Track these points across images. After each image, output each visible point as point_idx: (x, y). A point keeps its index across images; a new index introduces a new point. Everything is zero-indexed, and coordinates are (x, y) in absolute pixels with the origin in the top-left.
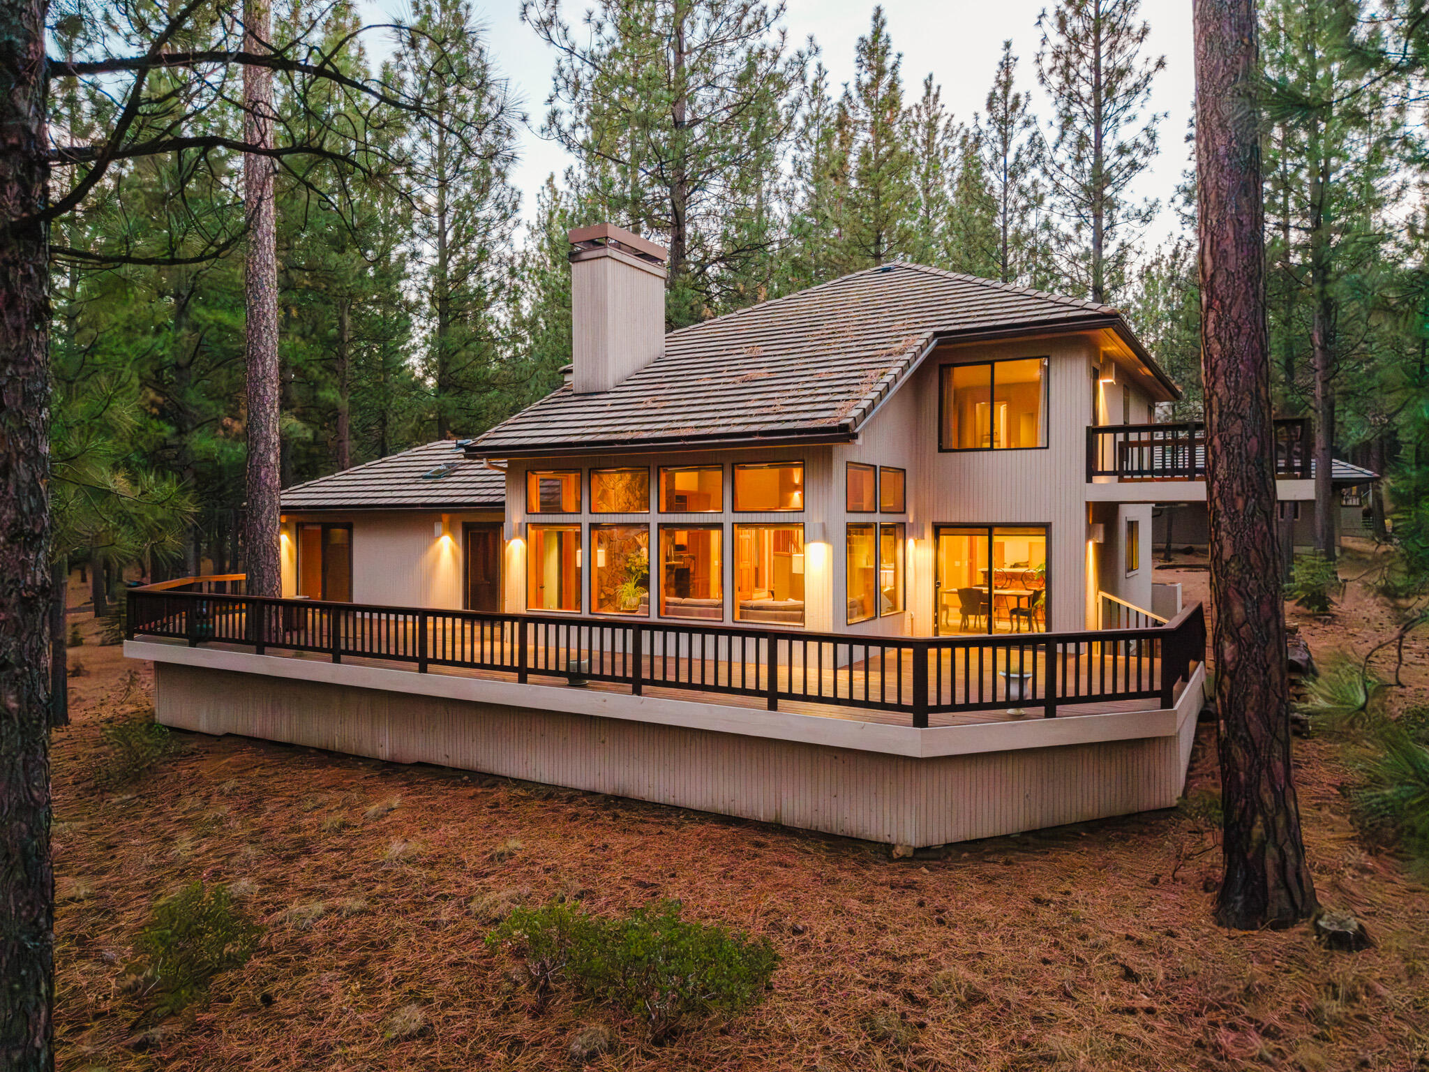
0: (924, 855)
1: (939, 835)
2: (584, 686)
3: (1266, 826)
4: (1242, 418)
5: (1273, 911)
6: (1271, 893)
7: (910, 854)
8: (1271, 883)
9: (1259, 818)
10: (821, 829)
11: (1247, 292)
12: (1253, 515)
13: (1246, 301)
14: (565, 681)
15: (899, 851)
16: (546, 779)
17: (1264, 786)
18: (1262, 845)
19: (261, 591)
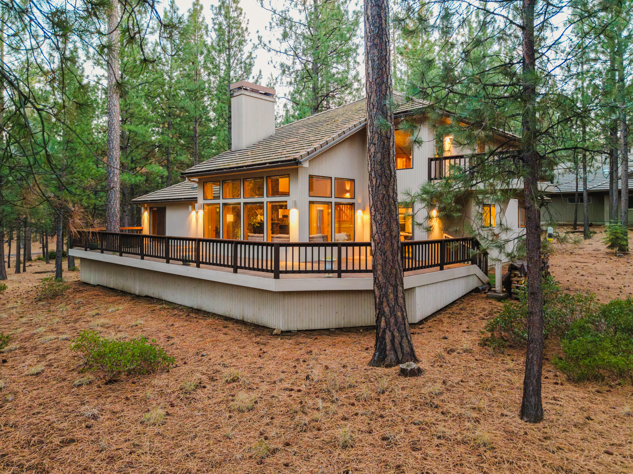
0: (286, 334)
1: (294, 326)
2: (189, 265)
3: (386, 322)
4: (375, 144)
5: (388, 361)
6: (387, 353)
7: (279, 333)
8: (388, 348)
9: (383, 318)
10: (256, 323)
11: (376, 90)
12: (379, 187)
13: (376, 94)
14: (181, 263)
15: (275, 332)
16: (179, 303)
17: (385, 304)
18: (384, 331)
19: (111, 230)
